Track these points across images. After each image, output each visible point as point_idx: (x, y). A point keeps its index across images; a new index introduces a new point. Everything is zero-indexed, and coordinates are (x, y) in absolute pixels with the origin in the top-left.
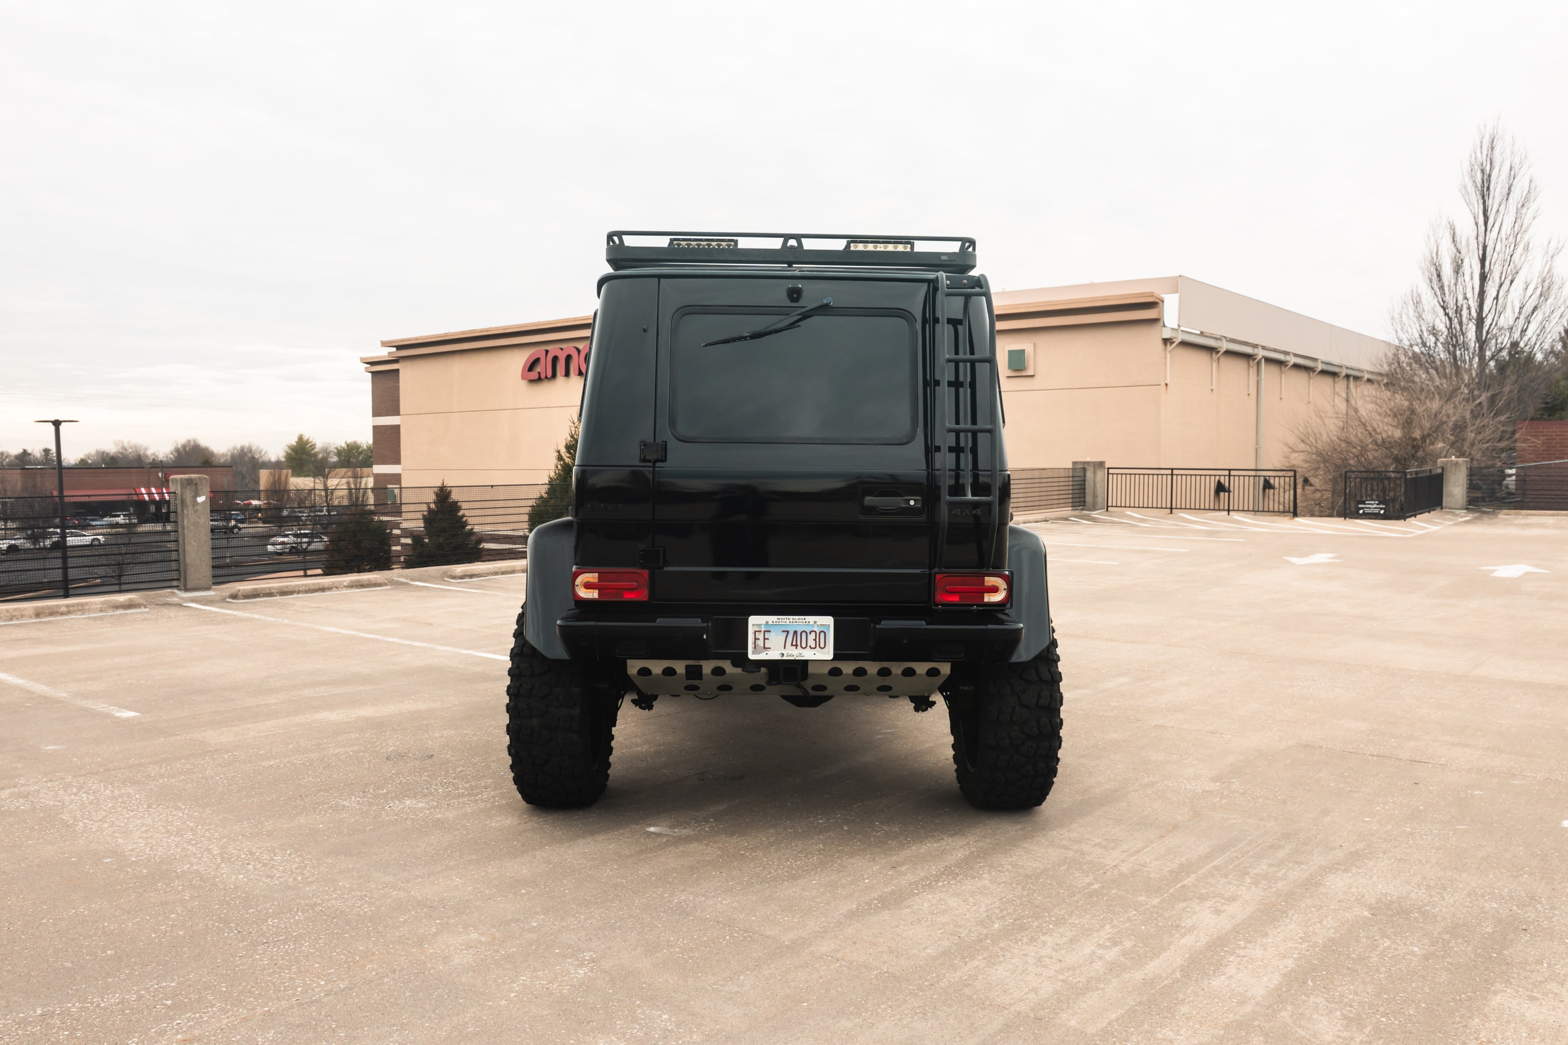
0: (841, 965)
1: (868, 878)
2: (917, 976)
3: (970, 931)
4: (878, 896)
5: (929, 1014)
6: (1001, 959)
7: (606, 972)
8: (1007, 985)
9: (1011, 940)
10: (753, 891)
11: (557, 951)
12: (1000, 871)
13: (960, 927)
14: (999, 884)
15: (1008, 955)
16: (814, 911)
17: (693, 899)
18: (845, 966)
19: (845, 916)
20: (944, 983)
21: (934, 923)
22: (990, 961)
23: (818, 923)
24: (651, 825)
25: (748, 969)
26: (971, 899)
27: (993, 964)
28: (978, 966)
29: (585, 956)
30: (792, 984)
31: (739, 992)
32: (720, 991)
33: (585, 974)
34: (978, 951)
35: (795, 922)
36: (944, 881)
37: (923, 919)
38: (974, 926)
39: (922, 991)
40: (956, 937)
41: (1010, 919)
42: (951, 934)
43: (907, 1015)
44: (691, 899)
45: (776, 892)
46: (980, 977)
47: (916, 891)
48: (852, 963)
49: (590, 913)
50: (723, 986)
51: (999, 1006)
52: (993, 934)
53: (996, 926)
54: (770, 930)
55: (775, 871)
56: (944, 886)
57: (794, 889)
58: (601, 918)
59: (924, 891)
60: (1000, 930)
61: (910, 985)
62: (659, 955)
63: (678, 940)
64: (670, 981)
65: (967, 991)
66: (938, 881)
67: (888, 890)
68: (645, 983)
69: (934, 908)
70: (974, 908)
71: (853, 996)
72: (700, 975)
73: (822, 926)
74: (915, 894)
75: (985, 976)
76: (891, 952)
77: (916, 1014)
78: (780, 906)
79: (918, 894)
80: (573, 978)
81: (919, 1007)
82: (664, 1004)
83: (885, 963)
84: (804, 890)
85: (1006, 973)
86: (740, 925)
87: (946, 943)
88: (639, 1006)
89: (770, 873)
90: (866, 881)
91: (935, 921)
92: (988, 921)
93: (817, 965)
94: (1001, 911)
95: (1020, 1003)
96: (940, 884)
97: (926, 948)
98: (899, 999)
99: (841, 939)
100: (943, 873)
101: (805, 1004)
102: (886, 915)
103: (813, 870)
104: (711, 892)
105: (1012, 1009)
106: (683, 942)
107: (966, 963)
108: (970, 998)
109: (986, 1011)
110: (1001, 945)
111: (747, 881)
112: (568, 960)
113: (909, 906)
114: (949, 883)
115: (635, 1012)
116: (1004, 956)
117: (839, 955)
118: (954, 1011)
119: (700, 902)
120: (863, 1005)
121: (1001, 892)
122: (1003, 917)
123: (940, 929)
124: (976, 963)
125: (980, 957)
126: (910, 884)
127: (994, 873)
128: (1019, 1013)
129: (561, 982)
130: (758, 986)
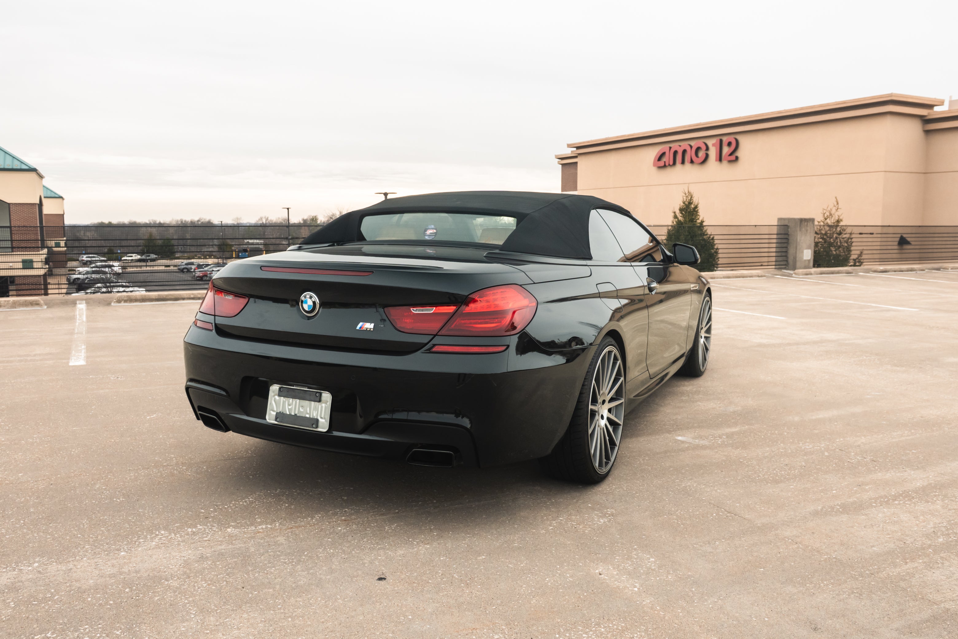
0: (798, 547)
1: (836, 490)
2: (860, 565)
3: (915, 540)
4: (841, 503)
5: (864, 595)
6: (940, 565)
7: (619, 524)
8: (941, 586)
9: (952, 553)
10: (742, 486)
11: (590, 505)
12: (953, 501)
13: (907, 536)
14: (949, 510)
15: (947, 563)
16: (786, 506)
17: (696, 486)
18: (801, 548)
19: (810, 513)
20: (883, 575)
21: (885, 530)
22: (929, 565)
23: (787, 515)
24: (679, 435)
25: (724, 538)
26: (921, 517)
27: (931, 568)
28: (917, 567)
29: (608, 511)
30: (755, 554)
31: (712, 553)
32: (698, 550)
33: (604, 522)
34: (920, 556)
35: (769, 512)
36: (900, 501)
37: (875, 525)
38: (920, 537)
39: (863, 577)
40: (901, 543)
41: (954, 537)
42: (897, 540)
43: (845, 592)
44: (695, 485)
45: (760, 490)
46: (917, 576)
47: (874, 505)
48: (807, 547)
49: (620, 485)
50: (701, 546)
51: (930, 601)
52: (936, 546)
53: (941, 540)
54: (749, 515)
55: (763, 476)
56: (899, 504)
57: (774, 490)
58: (627, 489)
59: (881, 506)
60: (943, 544)
61: (853, 571)
62: (660, 518)
63: (677, 511)
64: (663, 537)
65: (902, 584)
66: (895, 500)
67: (851, 500)
68: (644, 535)
69: (887, 518)
70: (923, 524)
71: (802, 571)
72: (686, 536)
73: (790, 517)
74: (872, 506)
75: (922, 576)
76: (842, 544)
77: (853, 593)
78: (760, 499)
79: (875, 507)
80: (595, 524)
81: (857, 588)
82: (654, 551)
83: (836, 551)
84: (782, 491)
85: (942, 577)
86: (726, 508)
87: (892, 545)
88: (635, 549)
89: (759, 476)
90: (834, 492)
91: (886, 528)
92: (933, 535)
93: (779, 544)
94: (947, 530)
95: (951, 602)
96: (896, 502)
97: (873, 546)
98: (840, 579)
99: (802, 529)
100: (901, 495)
101: (762, 569)
102: (844, 518)
103: (792, 479)
104: (711, 483)
105: (942, 605)
106: (680, 512)
107: (906, 563)
108: (904, 590)
109: (917, 603)
110: (942, 555)
111: (740, 479)
112: (596, 512)
113: (866, 514)
114: (904, 503)
115: (631, 553)
116: (943, 563)
117: (799, 540)
118: (888, 597)
119: (701, 489)
120: (809, 578)
121: (950, 516)
122: (948, 534)
123: (889, 534)
124: (916, 565)
125: (921, 561)
126: (870, 499)
127: (946, 501)
128: (948, 610)
129: (586, 525)
130: (728, 551)
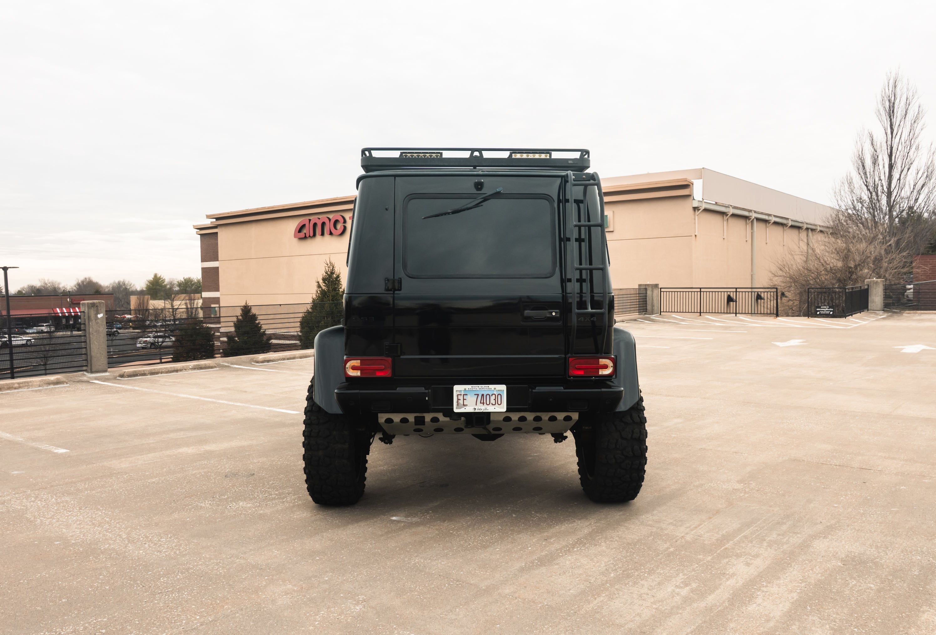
0: (518, 601)
1: (530, 547)
2: (565, 607)
3: (596, 578)
4: (538, 557)
5: (575, 631)
6: (617, 596)
7: (373, 608)
8: (622, 612)
9: (622, 584)
10: (460, 556)
11: (342, 595)
12: (612, 541)
13: (590, 576)
14: (612, 549)
15: (621, 593)
16: (499, 568)
17: (424, 562)
18: (521, 602)
19: (518, 570)
20: (582, 612)
21: (574, 574)
22: (610, 597)
23: (502, 575)
24: (393, 516)
25: (461, 605)
26: (595, 559)
27: (612, 599)
28: (603, 600)
29: (359, 598)
30: (489, 614)
31: (456, 619)
32: (445, 618)
33: (360, 609)
34: (602, 591)
35: (488, 575)
36: (577, 548)
37: (567, 571)
38: (599, 575)
39: (570, 616)
40: (588, 583)
41: (620, 571)
42: (585, 581)
43: (561, 631)
44: (422, 561)
45: (475, 557)
46: (605, 607)
47: (561, 554)
48: (525, 600)
49: (360, 571)
50: (446, 615)
51: (618, 625)
52: (610, 580)
53: (612, 575)
54: (473, 580)
55: (473, 543)
56: (578, 551)
57: (485, 554)
58: (367, 574)
59: (566, 554)
60: (615, 578)
61: (562, 613)
62: (405, 597)
63: (416, 587)
64: (413, 613)
65: (597, 616)
66: (574, 548)
67: (543, 554)
68: (398, 614)
69: (573, 564)
70: (598, 564)
71: (527, 620)
72: (431, 608)
73: (504, 577)
74: (560, 556)
75: (608, 606)
76: (548, 592)
77: (567, 630)
78: (478, 565)
79: (562, 556)
80: (353, 612)
81: (569, 626)
82: (411, 627)
83: (546, 599)
84: (491, 554)
85: (621, 604)
86: (454, 577)
87: (582, 586)
88: (395, 629)
89: (470, 544)
90: (530, 548)
91: (574, 573)
92: (607, 572)
93: (504, 602)
94: (614, 566)
95: (631, 623)
96: (575, 549)
97: (570, 590)
98: (556, 622)
99: (517, 585)
100: (576, 543)
101: (498, 626)
102: (543, 569)
103: (496, 542)
104: (434, 557)
105: (626, 627)
106: (419, 588)
107: (595, 599)
108: (599, 620)
109: (610, 628)
110: (616, 587)
111: (456, 550)
112: (349, 601)
113: (558, 564)
114: (580, 549)
115: (393, 633)
116: (618, 594)
117: (517, 595)
118: (591, 629)
119: (428, 563)
120: (534, 626)
121: (614, 554)
122: (616, 570)
123: (578, 578)
124: (602, 598)
125: (604, 595)
126: (557, 550)
127: (608, 543)
128: (631, 629)
129: (346, 614)
130: (468, 615)
